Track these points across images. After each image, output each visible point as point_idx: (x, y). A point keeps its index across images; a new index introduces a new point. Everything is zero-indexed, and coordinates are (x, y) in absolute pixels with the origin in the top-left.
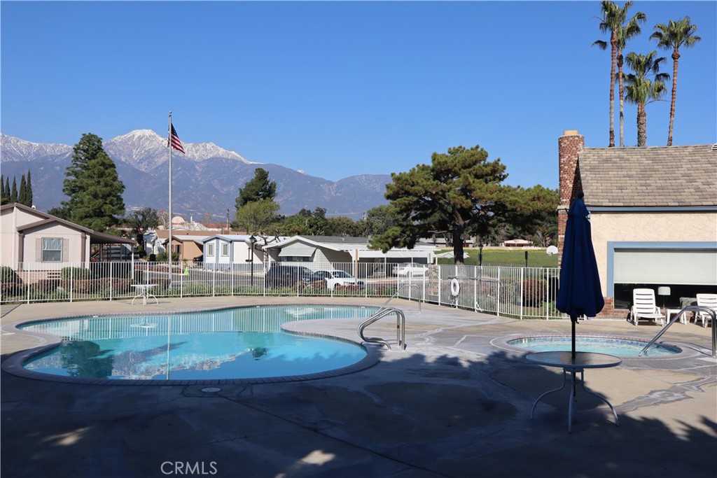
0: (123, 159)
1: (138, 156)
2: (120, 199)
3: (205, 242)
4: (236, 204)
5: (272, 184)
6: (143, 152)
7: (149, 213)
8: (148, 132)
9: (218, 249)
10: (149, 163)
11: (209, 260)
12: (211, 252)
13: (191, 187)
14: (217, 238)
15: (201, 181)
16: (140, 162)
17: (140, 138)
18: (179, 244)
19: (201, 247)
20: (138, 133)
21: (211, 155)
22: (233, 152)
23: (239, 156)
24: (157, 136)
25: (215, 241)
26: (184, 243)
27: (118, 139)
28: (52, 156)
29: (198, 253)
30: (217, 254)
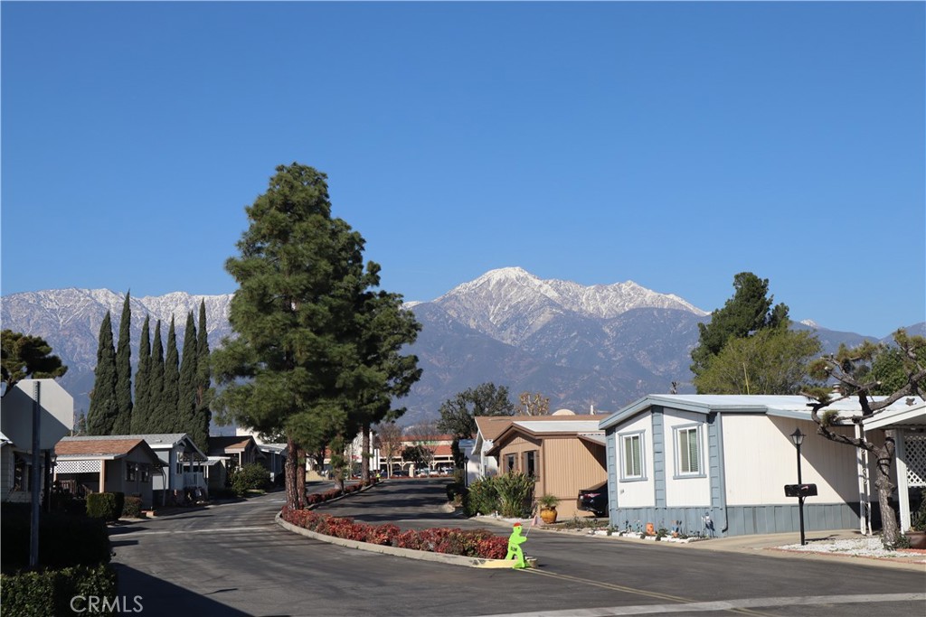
0: (472, 324)
1: (499, 318)
3: (609, 430)
6: (507, 308)
8: (513, 272)
9: (657, 452)
10: (519, 327)
11: (630, 495)
13: (597, 368)
15: (615, 356)
16: (503, 328)
17: (500, 284)
18: (533, 446)
20: (496, 275)
21: (631, 305)
22: (672, 296)
23: (684, 303)
24: (529, 277)
26: (547, 443)
27: (462, 288)
30: (658, 471)
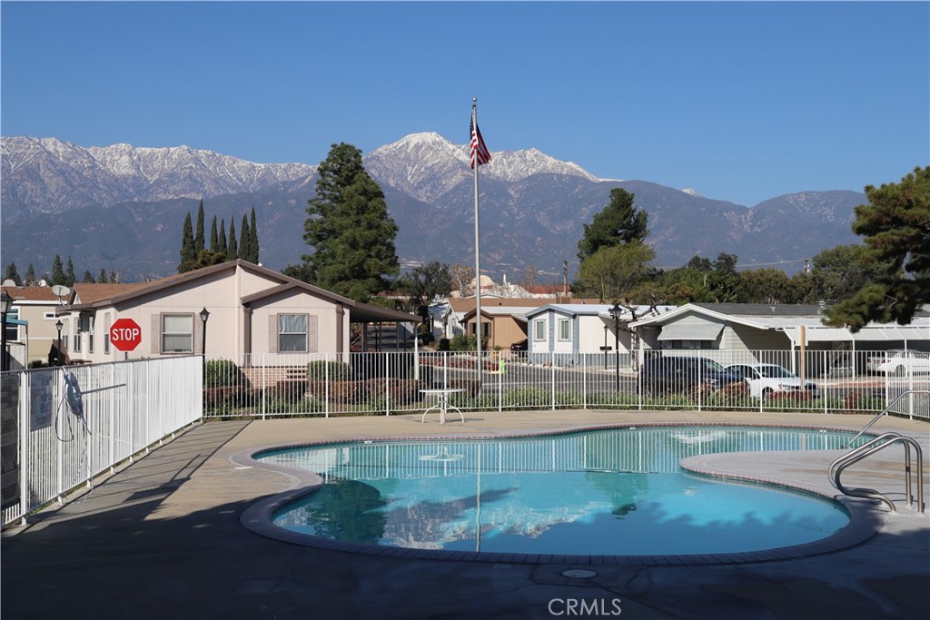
0: (392, 183)
1: (416, 178)
2: (391, 248)
3: (530, 318)
4: (579, 251)
5: (640, 213)
6: (423, 169)
7: (436, 270)
8: (430, 137)
9: (552, 330)
10: (433, 187)
11: (537, 347)
12: (540, 335)
13: (502, 225)
14: (551, 310)
15: (518, 215)
16: (420, 186)
17: (418, 147)
18: (487, 320)
19: (524, 326)
20: (415, 139)
21: (534, 170)
22: (570, 163)
23: (581, 170)
24: (445, 142)
25: (546, 316)
26: (496, 318)
27: (383, 150)
28: (284, 183)
29: (519, 336)
30: (552, 338)
